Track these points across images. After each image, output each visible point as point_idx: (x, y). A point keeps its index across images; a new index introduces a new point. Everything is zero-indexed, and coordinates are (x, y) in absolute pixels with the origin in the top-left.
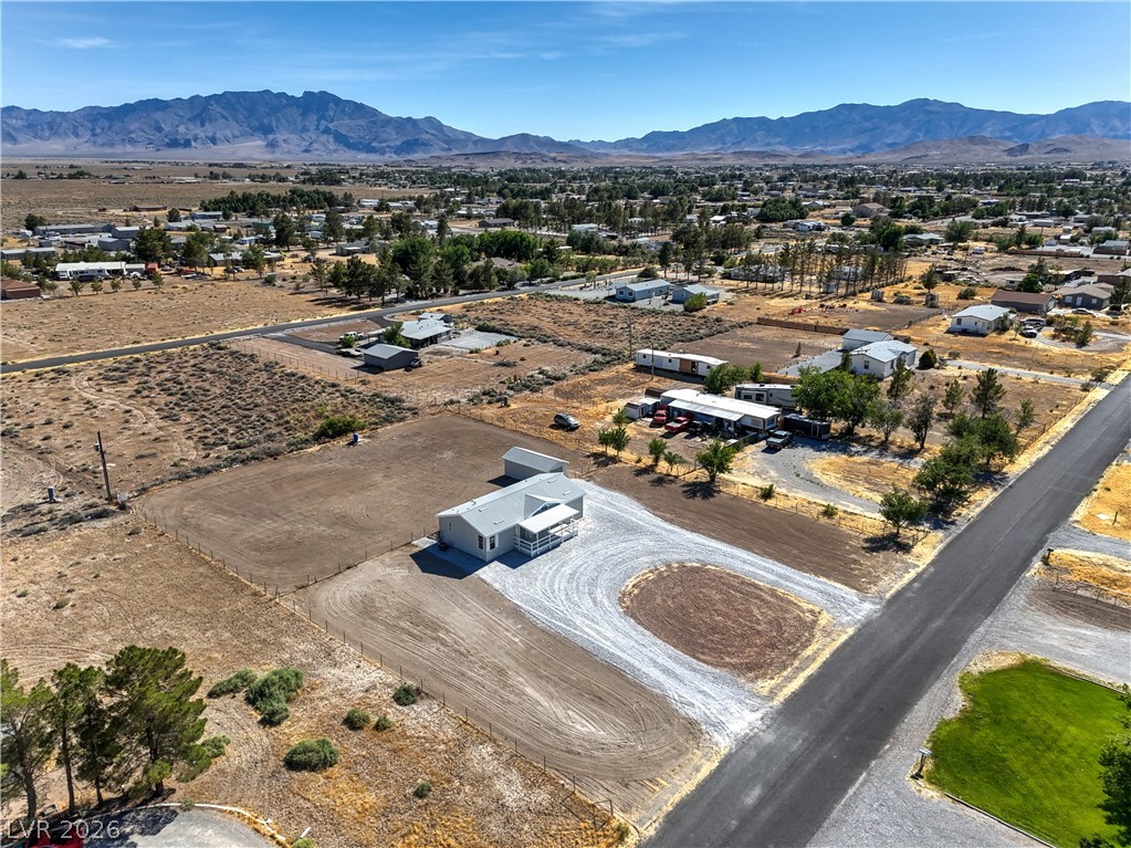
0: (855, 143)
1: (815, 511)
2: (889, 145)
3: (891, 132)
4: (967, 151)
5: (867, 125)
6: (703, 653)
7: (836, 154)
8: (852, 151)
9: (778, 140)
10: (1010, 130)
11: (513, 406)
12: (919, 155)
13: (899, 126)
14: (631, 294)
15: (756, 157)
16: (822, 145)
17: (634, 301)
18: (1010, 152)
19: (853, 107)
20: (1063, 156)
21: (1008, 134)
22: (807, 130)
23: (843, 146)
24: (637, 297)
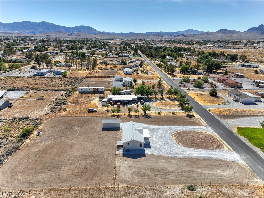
0: (30, 31)
1: (171, 114)
2: (39, 32)
3: (39, 29)
4: (60, 35)
5: (32, 27)
6: (210, 148)
7: (26, 33)
8: (30, 33)
9: (8, 29)
10: (66, 30)
11: (68, 110)
12: (49, 35)
13: (41, 28)
14: (42, 73)
15: (3, 34)
16: (21, 31)
17: (44, 75)
18: (68, 35)
19: (27, 22)
20: (79, 37)
21: (66, 31)
22: (16, 27)
23: (27, 32)
24: (45, 74)
